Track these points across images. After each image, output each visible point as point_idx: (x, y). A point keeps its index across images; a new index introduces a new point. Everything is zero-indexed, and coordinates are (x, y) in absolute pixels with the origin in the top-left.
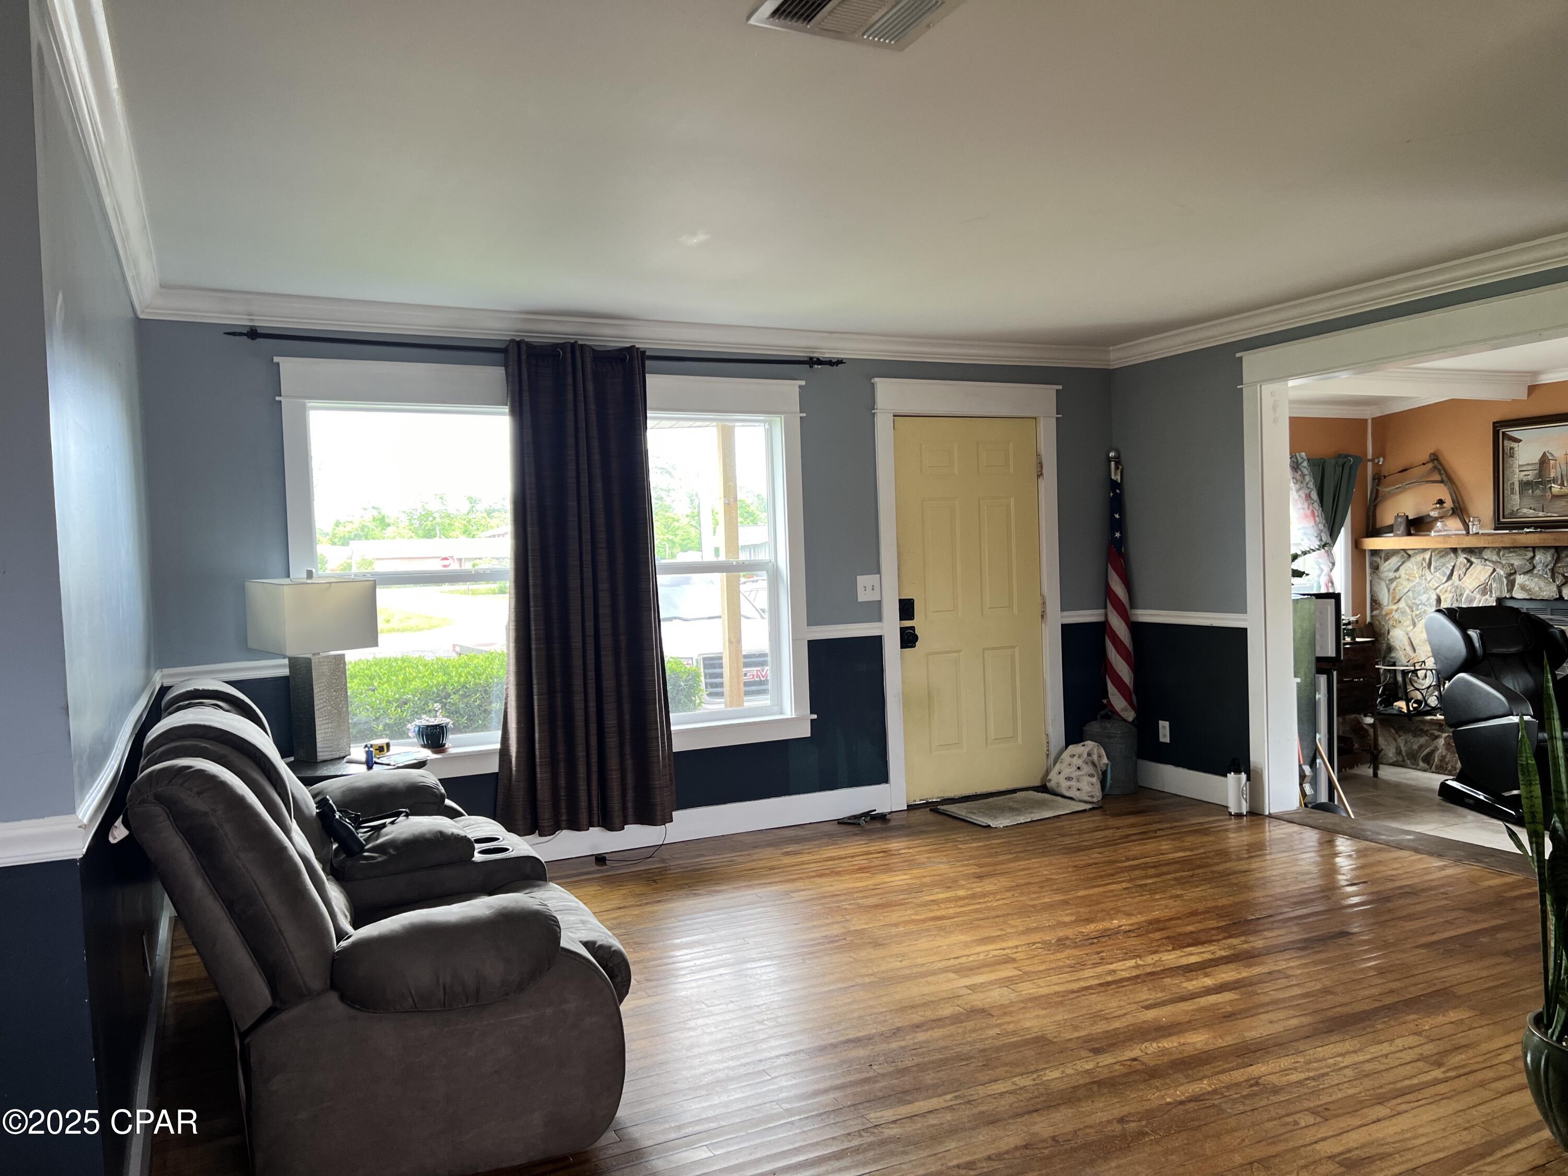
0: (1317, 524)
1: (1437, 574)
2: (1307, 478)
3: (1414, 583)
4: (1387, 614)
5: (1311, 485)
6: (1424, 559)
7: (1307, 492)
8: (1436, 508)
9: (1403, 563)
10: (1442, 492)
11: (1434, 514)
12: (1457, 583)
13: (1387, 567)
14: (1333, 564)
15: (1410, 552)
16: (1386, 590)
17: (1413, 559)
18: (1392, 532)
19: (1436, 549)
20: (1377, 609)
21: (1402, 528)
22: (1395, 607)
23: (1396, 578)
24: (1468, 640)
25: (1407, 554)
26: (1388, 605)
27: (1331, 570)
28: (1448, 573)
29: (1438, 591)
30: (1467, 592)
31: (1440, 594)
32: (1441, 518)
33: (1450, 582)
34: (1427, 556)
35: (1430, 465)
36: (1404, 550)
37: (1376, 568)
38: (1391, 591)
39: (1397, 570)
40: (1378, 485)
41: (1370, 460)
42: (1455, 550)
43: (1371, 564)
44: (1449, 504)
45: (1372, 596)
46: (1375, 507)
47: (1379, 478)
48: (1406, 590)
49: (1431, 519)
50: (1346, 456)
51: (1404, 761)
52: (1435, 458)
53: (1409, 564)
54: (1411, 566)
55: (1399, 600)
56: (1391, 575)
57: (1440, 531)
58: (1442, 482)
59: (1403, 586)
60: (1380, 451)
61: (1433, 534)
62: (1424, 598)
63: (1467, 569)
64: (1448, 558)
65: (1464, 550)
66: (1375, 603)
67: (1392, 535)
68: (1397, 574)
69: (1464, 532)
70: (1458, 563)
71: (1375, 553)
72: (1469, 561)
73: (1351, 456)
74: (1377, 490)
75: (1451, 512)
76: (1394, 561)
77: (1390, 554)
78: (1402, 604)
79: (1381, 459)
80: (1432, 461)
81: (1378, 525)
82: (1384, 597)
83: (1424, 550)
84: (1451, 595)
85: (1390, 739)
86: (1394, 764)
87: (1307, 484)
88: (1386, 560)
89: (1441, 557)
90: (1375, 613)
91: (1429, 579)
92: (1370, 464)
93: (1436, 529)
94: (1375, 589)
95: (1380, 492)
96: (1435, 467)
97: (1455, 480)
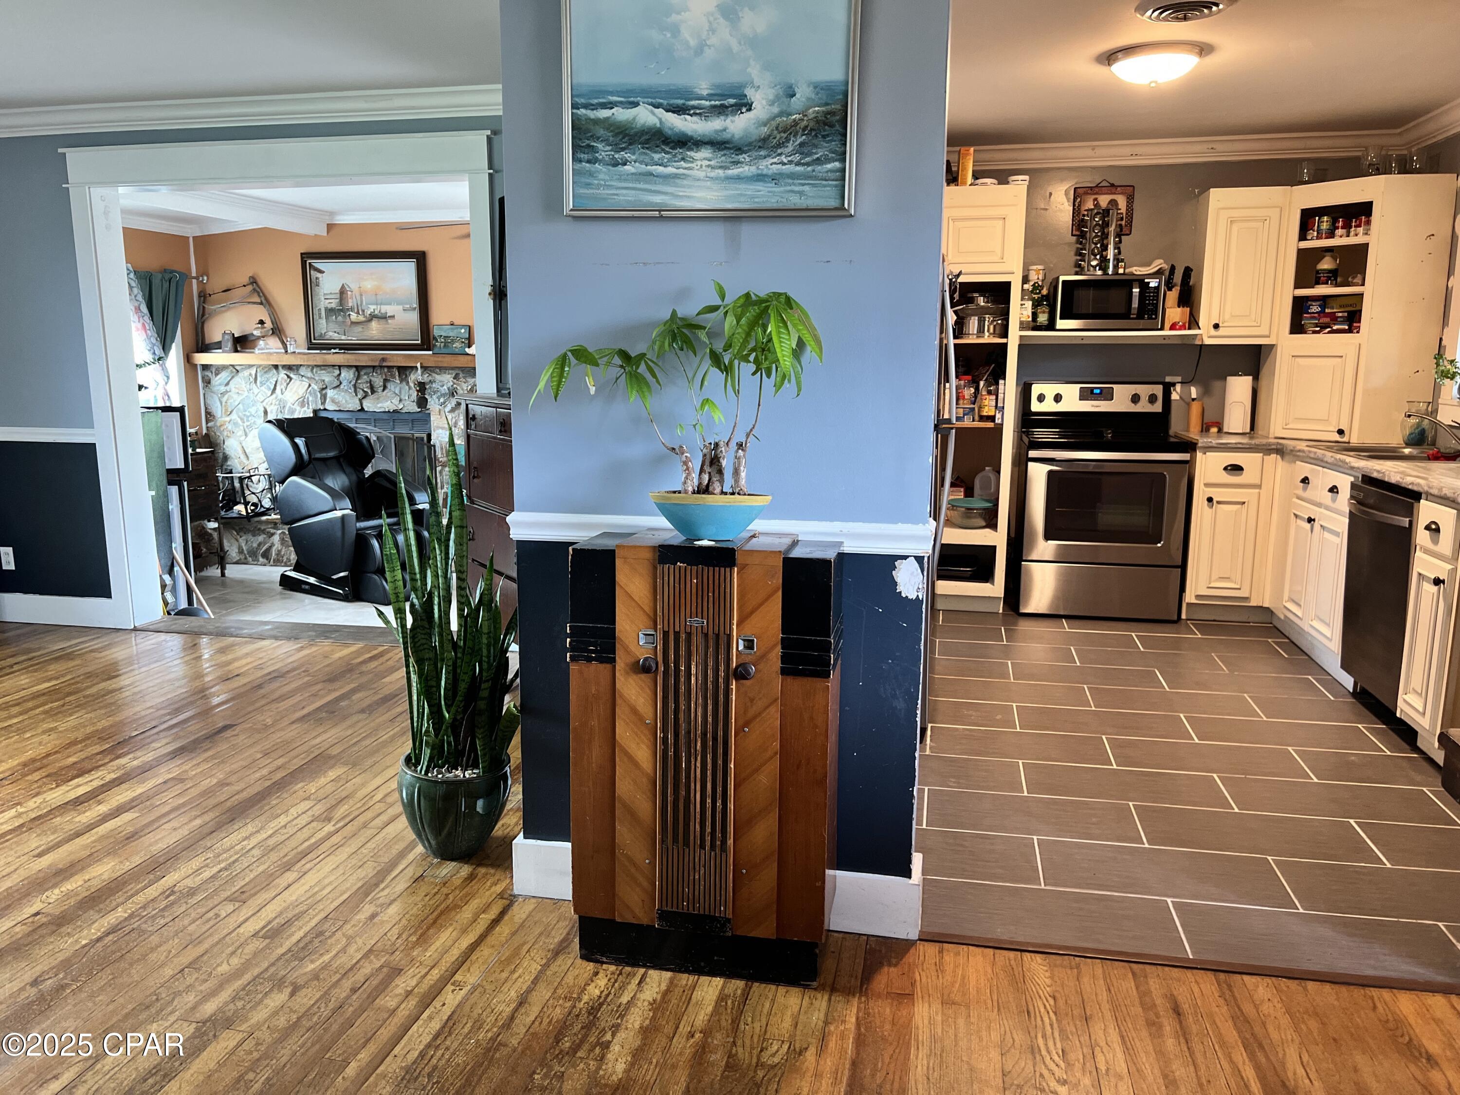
0: (149, 338)
1: (263, 388)
2: (136, 291)
3: (244, 396)
4: (221, 426)
5: (140, 297)
6: (250, 375)
7: (137, 304)
8: (258, 328)
9: (233, 377)
10: (262, 313)
11: (257, 333)
12: (280, 396)
13: (217, 381)
14: (168, 378)
15: (238, 368)
16: (218, 404)
17: (240, 374)
18: (220, 348)
19: (260, 366)
20: (211, 421)
21: (230, 345)
22: (228, 419)
23: (227, 392)
24: (296, 447)
25: (235, 370)
26: (221, 417)
27: (166, 383)
28: (272, 387)
29: (264, 404)
30: (289, 404)
31: (267, 407)
32: (263, 337)
33: (274, 396)
34: (253, 372)
35: (250, 288)
36: (233, 366)
37: (207, 382)
38: (224, 404)
39: (227, 384)
40: (204, 302)
41: (194, 278)
42: (276, 367)
43: (203, 378)
44: (268, 325)
45: (206, 408)
46: (203, 323)
47: (204, 296)
48: (237, 403)
49: (254, 338)
50: (172, 272)
51: (246, 558)
52: (253, 281)
53: (237, 379)
54: (240, 382)
55: (231, 412)
56: (223, 389)
57: (262, 349)
58: (261, 303)
59: (234, 399)
60: (203, 271)
61: (257, 351)
62: (253, 410)
63: (288, 384)
64: (271, 374)
65: (284, 367)
66: (209, 415)
67: (220, 351)
68: (228, 388)
69: (283, 351)
70: (280, 379)
71: (205, 367)
72: (288, 377)
73: (176, 272)
74: (204, 308)
75: (271, 332)
76: (224, 376)
77: (219, 369)
78: (234, 416)
79: (205, 278)
80: (252, 283)
81: (207, 342)
82: (217, 410)
83: (251, 366)
84: (276, 407)
85: (233, 541)
86: (237, 563)
87: (136, 296)
88: (217, 375)
89: (265, 372)
90: (210, 424)
91: (256, 393)
92: (194, 281)
93: (259, 347)
94: (208, 401)
95: (206, 310)
96: (254, 289)
97: (273, 303)
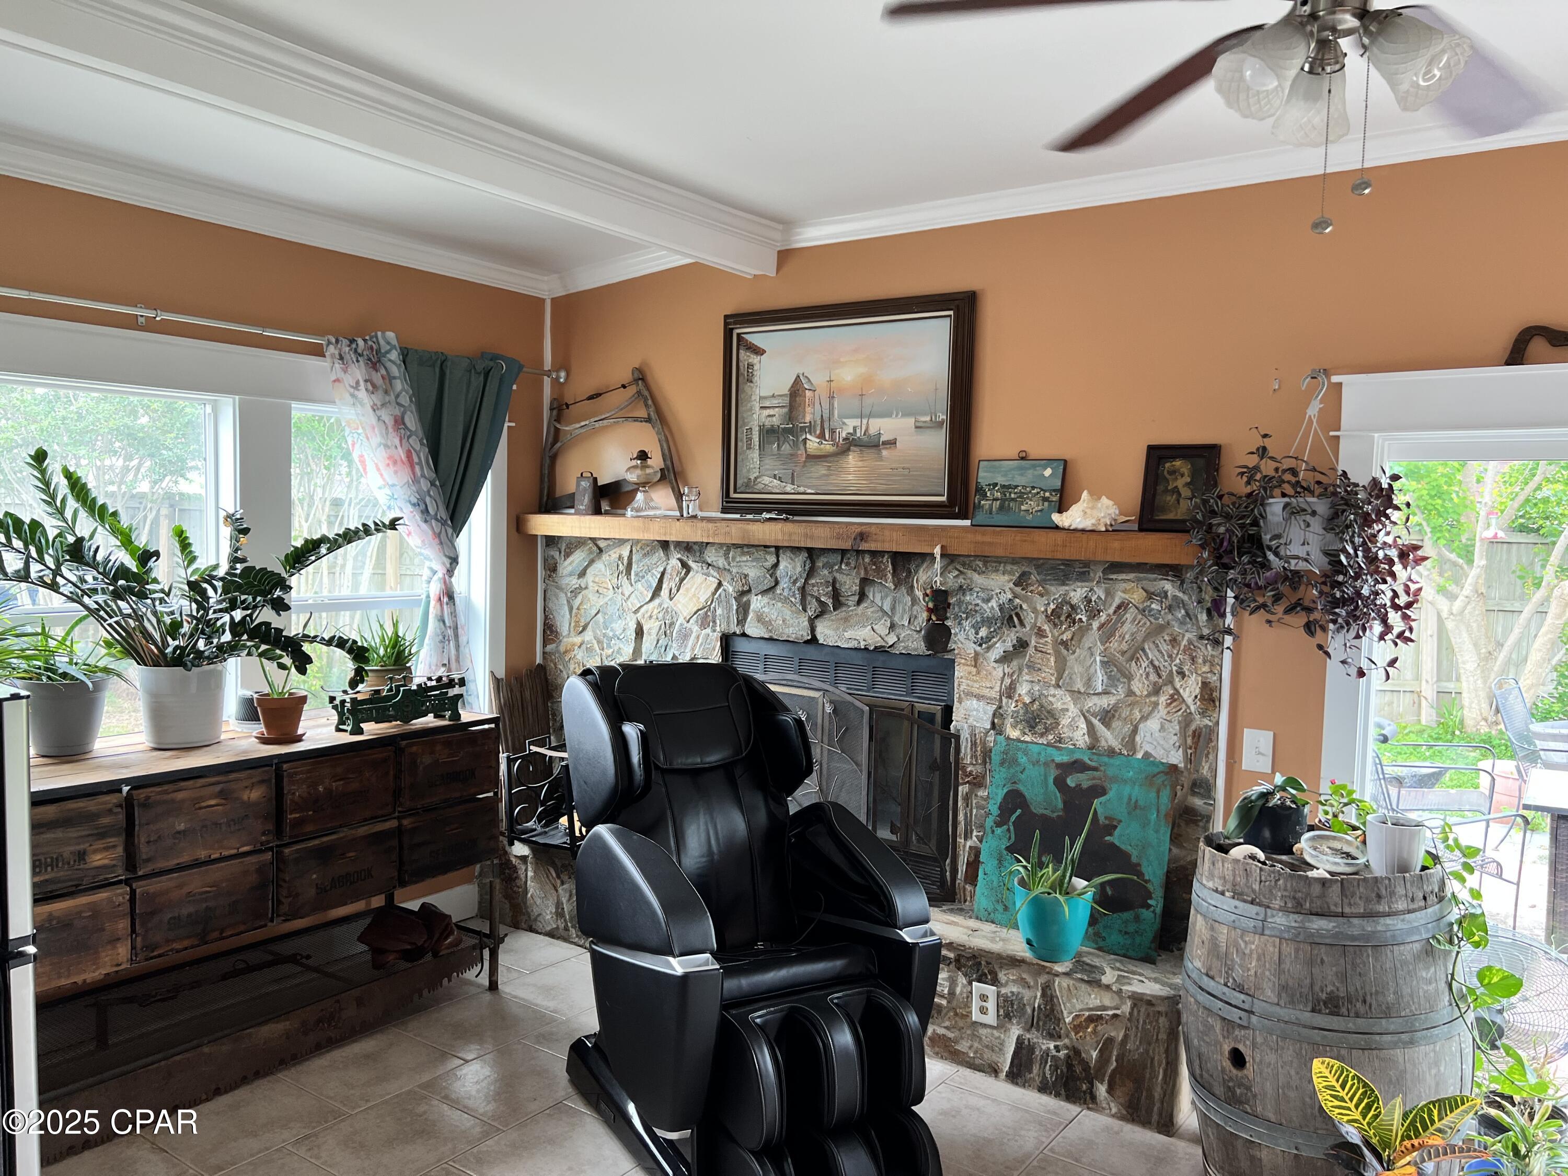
0: (415, 481)
1: (639, 585)
2: (398, 385)
3: (606, 599)
4: (566, 652)
5: (405, 400)
6: (620, 558)
7: (397, 412)
8: (635, 467)
9: (592, 562)
10: (648, 439)
11: (632, 477)
12: (667, 603)
13: (570, 565)
14: (454, 561)
15: (602, 544)
16: (566, 608)
17: (605, 557)
18: (572, 507)
19: (638, 541)
20: (553, 641)
21: (585, 500)
22: (578, 640)
23: (580, 588)
24: (620, 742)
25: (597, 547)
26: (568, 635)
27: (450, 572)
28: (654, 585)
29: (639, 615)
30: (681, 620)
31: (643, 622)
32: (644, 484)
33: (657, 602)
34: (626, 553)
35: (632, 390)
36: (593, 540)
37: (552, 569)
38: (574, 611)
39: (582, 574)
40: (558, 420)
42: (665, 545)
43: (545, 560)
44: (656, 461)
45: (546, 617)
46: (554, 458)
47: (560, 408)
48: (594, 612)
49: (630, 488)
50: (495, 358)
52: (641, 377)
53: (599, 566)
54: (601, 571)
55: (584, 628)
56: (574, 582)
57: (638, 510)
58: (648, 420)
59: (591, 602)
60: (563, 362)
61: (629, 513)
62: (618, 626)
63: (682, 580)
64: (655, 558)
65: (678, 544)
66: (550, 631)
67: (572, 511)
68: (582, 582)
69: (678, 514)
70: (669, 567)
71: (551, 541)
72: (684, 565)
73: (503, 358)
74: (557, 431)
75: (659, 475)
76: (578, 558)
77: (574, 544)
78: (588, 636)
79: (563, 374)
80: (636, 381)
81: (558, 493)
82: (564, 623)
83: (622, 542)
84: (658, 623)
87: (397, 396)
88: (567, 555)
89: (645, 555)
90: (549, 648)
91: (627, 594)
92: (547, 381)
93: (635, 504)
94: (550, 605)
95: (561, 434)
96: (639, 393)
97: (670, 418)
